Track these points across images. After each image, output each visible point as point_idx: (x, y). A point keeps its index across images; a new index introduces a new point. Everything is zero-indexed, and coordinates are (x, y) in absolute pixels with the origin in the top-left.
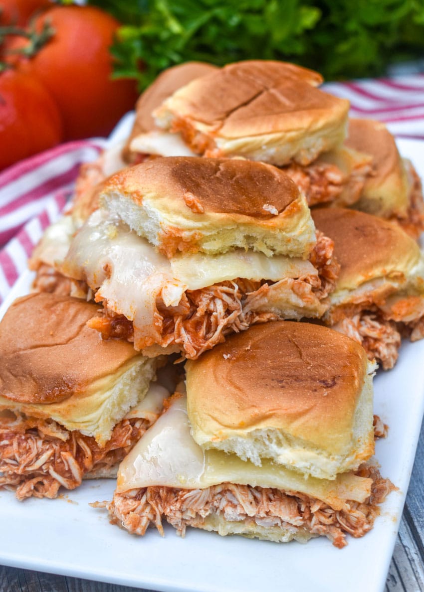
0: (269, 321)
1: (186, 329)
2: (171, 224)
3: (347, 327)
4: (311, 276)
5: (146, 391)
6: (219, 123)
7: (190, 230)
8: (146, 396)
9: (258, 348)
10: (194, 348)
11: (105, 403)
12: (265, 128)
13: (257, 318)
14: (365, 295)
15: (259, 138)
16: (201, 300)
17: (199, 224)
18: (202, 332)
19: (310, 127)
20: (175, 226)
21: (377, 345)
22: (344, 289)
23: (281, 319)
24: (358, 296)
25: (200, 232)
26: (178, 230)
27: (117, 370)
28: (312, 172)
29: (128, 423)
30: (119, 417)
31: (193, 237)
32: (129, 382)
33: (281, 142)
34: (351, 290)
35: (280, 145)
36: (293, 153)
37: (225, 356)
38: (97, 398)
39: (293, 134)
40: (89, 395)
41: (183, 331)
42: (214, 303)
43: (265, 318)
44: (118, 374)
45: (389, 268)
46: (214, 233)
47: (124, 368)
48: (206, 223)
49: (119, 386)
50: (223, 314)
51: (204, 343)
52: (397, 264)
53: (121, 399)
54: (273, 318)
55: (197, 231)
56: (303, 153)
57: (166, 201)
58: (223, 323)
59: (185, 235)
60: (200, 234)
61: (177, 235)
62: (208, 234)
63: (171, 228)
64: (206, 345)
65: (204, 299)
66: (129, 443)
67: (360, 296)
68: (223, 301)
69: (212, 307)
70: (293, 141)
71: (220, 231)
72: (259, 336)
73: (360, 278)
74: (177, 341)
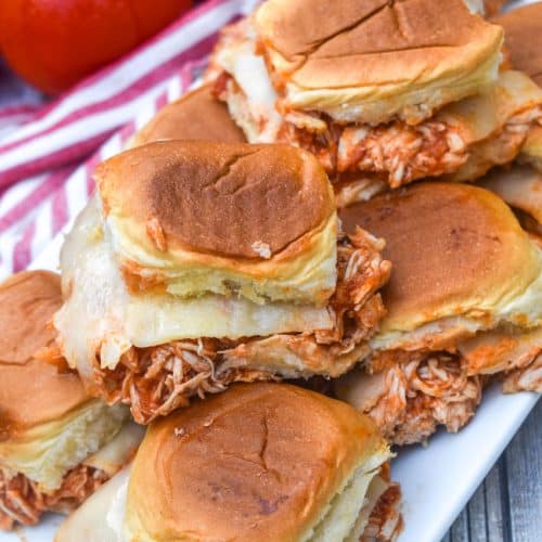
0: (257, 381)
1: (136, 388)
2: (130, 257)
3: (393, 379)
4: (320, 331)
5: (115, 432)
6: (301, 58)
7: (151, 267)
8: (115, 437)
9: (222, 426)
10: (142, 413)
11: (47, 453)
12: (351, 78)
13: (238, 378)
14: (424, 340)
15: (339, 93)
16: (156, 357)
17: (160, 263)
18: (157, 394)
19: (419, 77)
20: (135, 260)
21: (435, 404)
22: (394, 331)
23: (277, 379)
24: (412, 341)
25: (162, 272)
26: (137, 266)
27: (64, 416)
28: (427, 132)
29: (85, 470)
30: (72, 464)
31: (155, 276)
32: (83, 428)
33: (370, 99)
34: (404, 332)
35: (368, 103)
36: (391, 111)
37: (176, 430)
38: (37, 446)
39: (389, 88)
40: (27, 442)
41: (133, 391)
42: (173, 362)
43: (251, 377)
44: (66, 420)
45: (467, 305)
46: (180, 274)
47: (76, 413)
48: (169, 263)
49: (67, 434)
50: (180, 378)
51: (155, 409)
52: (483, 298)
53: (71, 447)
54: (261, 378)
55: (158, 271)
56: (406, 112)
57: (130, 222)
58: (179, 388)
59: (145, 273)
60: (162, 275)
61: (135, 272)
62: (173, 275)
63: (128, 262)
64: (156, 412)
65: (159, 356)
66: (83, 493)
67: (416, 341)
68: (183, 361)
69: (169, 366)
70: (389, 97)
71: (189, 272)
72: (234, 403)
73: (419, 318)
74: (125, 401)
